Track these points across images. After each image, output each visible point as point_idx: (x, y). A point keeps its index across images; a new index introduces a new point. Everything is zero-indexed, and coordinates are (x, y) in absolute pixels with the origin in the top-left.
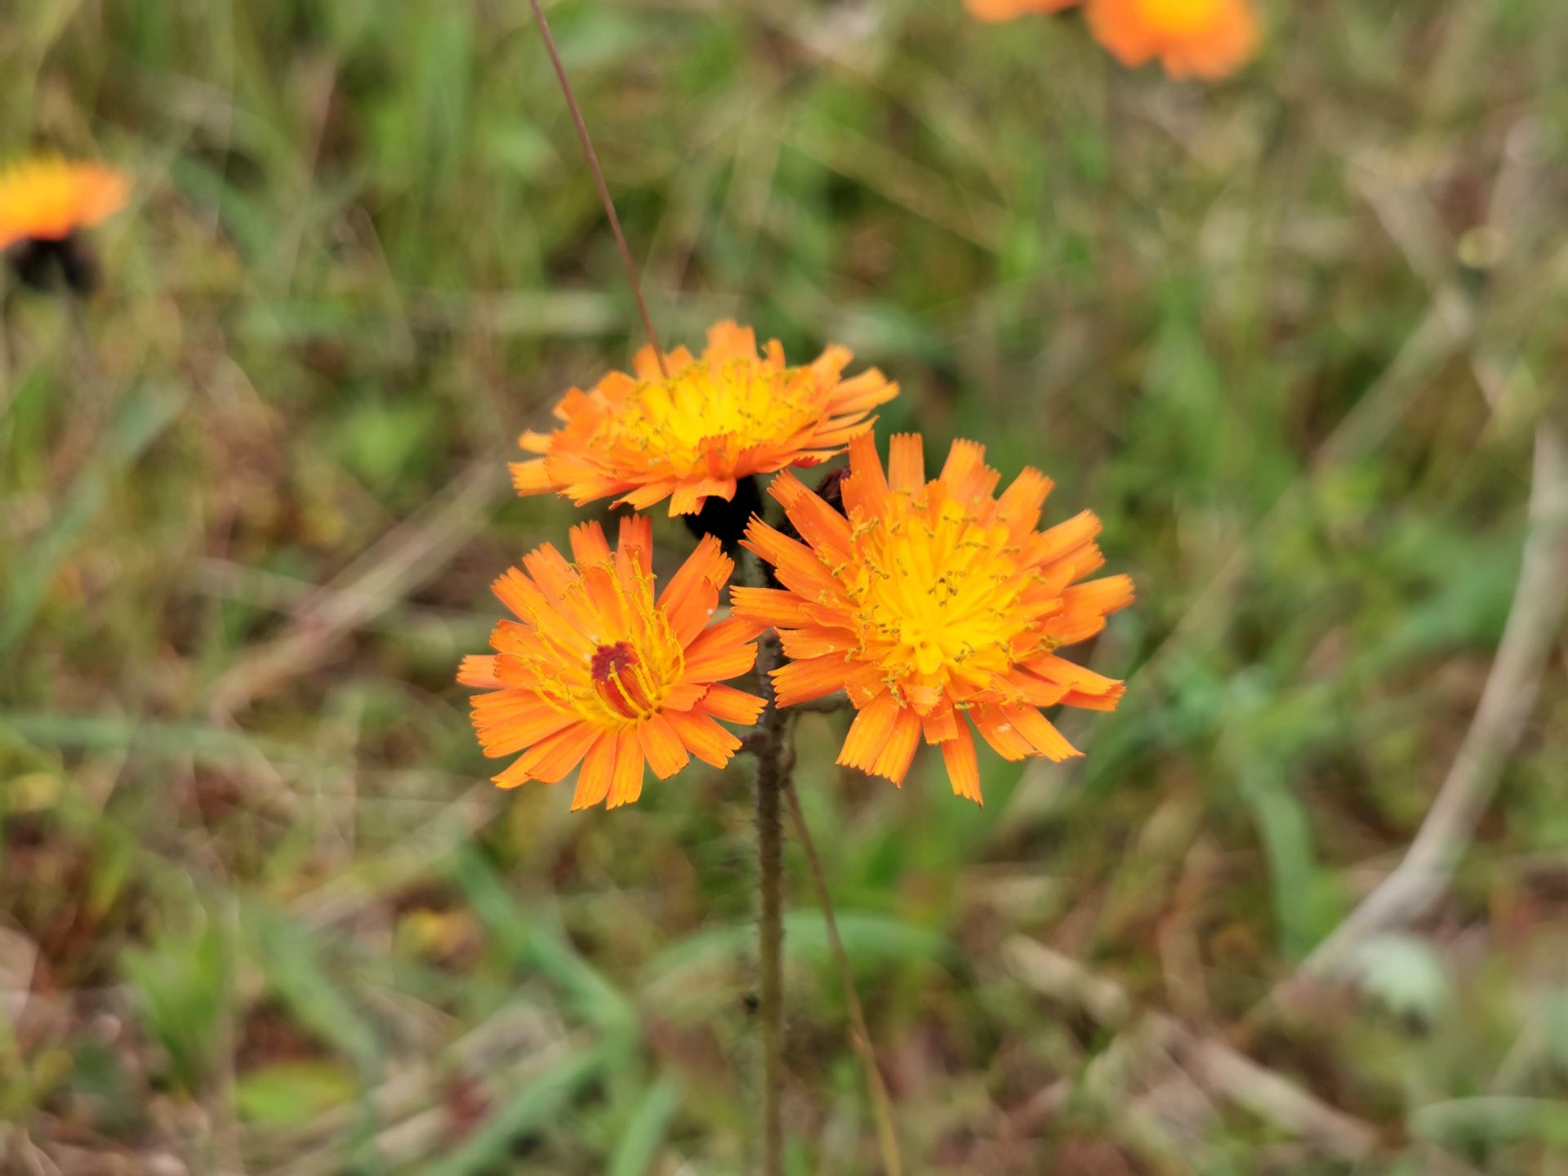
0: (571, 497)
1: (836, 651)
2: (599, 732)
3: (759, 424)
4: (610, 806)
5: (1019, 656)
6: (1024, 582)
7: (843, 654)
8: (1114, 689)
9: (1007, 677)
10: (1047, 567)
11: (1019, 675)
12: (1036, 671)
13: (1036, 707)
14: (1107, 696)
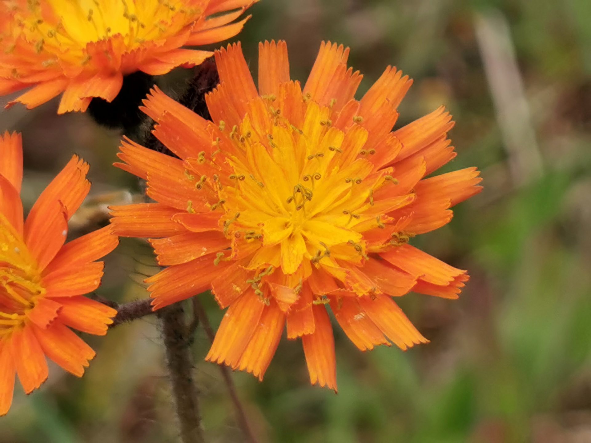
1: (208, 253)
3: (143, 26)
5: (377, 247)
6: (379, 182)
8: (457, 279)
9: (365, 269)
10: (399, 164)
11: (377, 265)
12: (392, 260)
13: (390, 297)
14: (451, 285)
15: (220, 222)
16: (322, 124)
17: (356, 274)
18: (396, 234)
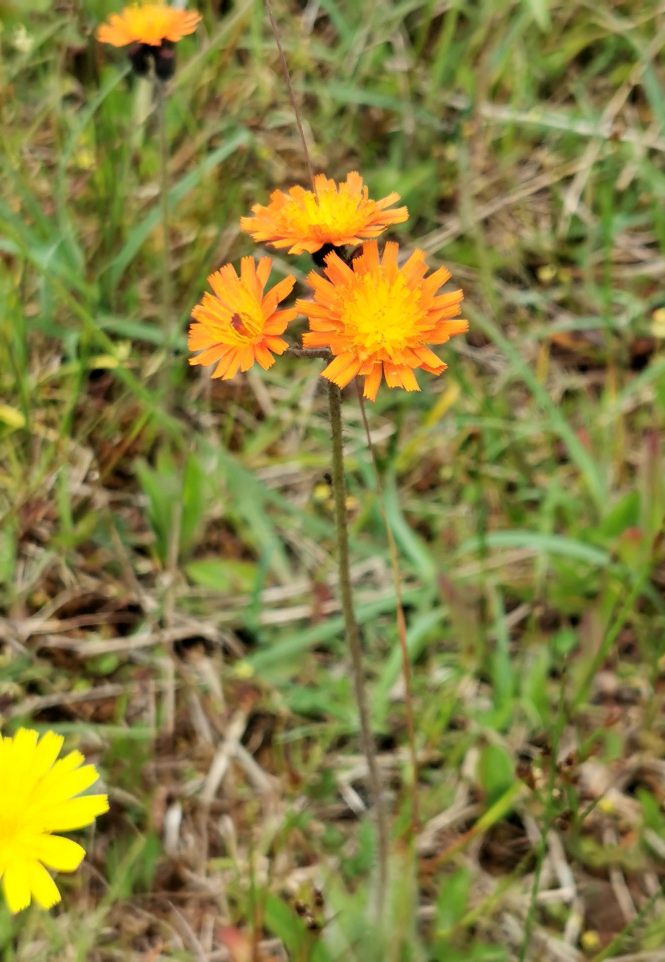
0: (254, 238)
1: (334, 329)
2: (230, 348)
3: (338, 223)
4: (223, 379)
5: (411, 345)
6: (420, 317)
7: (335, 331)
8: (441, 367)
9: (403, 353)
10: (431, 312)
11: (409, 352)
12: (416, 352)
13: (411, 368)
14: (437, 369)
15: (342, 317)
16: (402, 285)
17: (399, 354)
18: (420, 341)
